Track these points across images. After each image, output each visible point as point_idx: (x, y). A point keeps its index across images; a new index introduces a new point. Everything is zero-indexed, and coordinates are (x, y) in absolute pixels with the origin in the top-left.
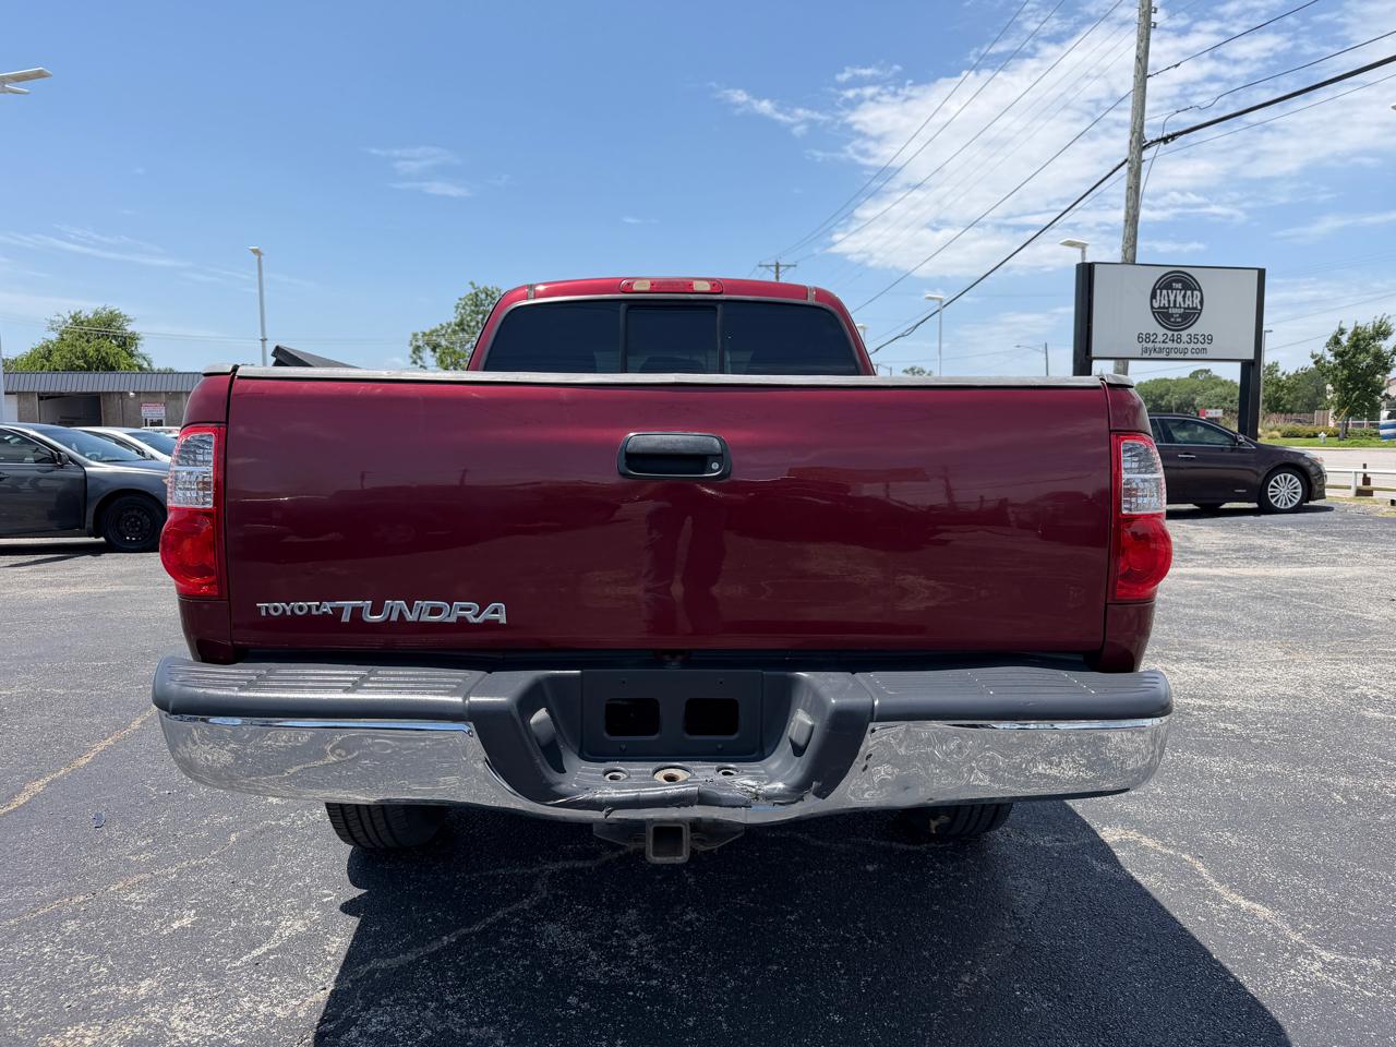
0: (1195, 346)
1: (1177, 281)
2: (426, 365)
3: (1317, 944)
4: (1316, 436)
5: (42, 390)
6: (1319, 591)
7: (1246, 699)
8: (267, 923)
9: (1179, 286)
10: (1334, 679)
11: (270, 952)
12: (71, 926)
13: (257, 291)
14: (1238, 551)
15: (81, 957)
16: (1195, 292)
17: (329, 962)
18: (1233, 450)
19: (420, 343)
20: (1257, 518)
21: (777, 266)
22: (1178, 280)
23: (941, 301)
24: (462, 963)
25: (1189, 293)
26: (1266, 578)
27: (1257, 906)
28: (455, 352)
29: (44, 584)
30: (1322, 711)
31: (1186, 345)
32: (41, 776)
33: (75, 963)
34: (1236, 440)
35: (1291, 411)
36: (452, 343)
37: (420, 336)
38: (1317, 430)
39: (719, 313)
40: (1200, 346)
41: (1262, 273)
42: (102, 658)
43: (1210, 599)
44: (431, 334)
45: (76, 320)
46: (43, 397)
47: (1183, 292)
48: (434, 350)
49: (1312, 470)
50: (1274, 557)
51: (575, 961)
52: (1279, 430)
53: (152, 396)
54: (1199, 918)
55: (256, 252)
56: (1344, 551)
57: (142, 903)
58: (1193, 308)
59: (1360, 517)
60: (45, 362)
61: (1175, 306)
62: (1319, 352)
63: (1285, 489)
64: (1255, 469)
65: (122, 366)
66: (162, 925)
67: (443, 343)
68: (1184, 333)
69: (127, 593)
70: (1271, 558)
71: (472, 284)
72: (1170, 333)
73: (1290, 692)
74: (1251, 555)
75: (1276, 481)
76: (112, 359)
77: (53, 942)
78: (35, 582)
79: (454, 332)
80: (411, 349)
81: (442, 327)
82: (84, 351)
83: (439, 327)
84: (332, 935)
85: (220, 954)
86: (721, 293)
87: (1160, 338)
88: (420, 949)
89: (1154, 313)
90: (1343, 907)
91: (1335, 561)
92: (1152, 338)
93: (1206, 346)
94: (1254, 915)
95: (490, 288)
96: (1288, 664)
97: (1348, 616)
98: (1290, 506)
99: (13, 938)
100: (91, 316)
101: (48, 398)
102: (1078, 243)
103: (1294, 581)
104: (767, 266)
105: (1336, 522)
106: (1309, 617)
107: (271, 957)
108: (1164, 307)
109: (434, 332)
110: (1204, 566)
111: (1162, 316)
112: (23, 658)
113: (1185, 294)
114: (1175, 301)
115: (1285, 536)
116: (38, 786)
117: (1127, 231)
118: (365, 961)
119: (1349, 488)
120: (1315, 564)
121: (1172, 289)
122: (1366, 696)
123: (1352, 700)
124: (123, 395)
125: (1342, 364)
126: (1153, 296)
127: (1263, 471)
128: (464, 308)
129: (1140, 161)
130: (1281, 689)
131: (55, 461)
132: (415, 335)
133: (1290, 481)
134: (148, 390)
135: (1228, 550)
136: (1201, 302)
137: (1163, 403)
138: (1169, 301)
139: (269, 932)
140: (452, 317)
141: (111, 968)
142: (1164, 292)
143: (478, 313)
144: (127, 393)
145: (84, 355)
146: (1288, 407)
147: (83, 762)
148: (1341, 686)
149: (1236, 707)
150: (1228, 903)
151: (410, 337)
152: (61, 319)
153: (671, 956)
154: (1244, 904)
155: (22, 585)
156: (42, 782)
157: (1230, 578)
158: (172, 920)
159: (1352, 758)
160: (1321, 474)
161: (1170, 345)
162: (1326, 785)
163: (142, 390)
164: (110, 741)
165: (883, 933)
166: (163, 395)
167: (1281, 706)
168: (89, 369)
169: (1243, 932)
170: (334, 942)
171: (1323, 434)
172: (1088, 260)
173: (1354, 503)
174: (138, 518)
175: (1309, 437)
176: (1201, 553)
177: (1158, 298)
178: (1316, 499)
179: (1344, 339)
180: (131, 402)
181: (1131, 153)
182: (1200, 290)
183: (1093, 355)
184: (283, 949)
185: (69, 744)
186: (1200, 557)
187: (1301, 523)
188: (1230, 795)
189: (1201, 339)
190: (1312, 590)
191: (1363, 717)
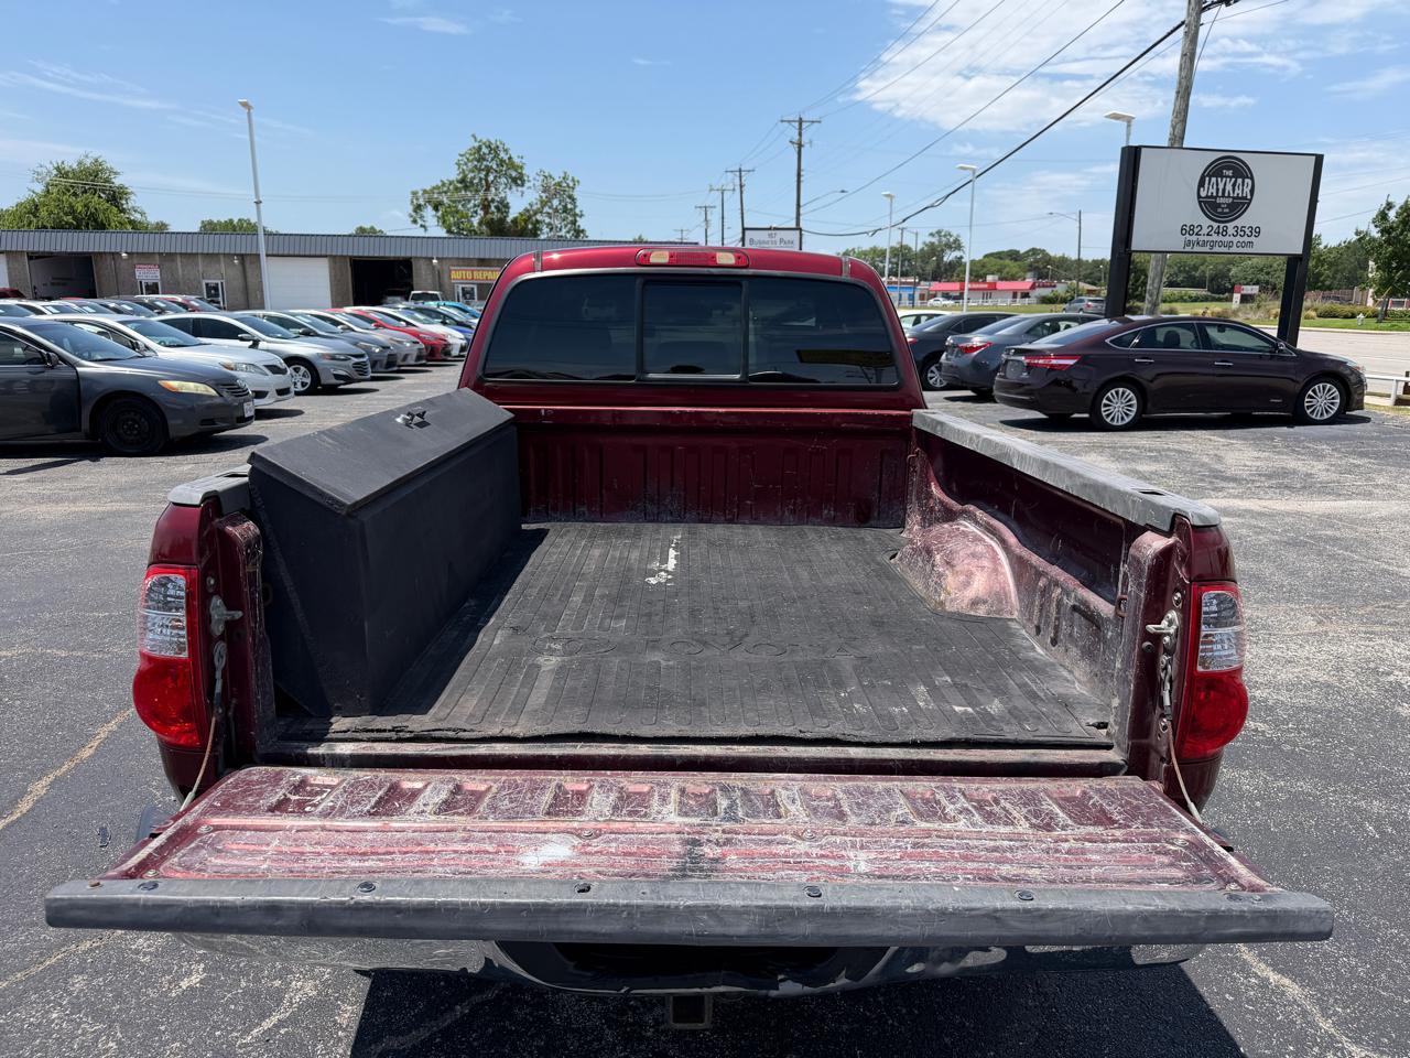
0: (1241, 239)
1: (1228, 168)
2: (427, 224)
3: (1347, 1036)
4: (1353, 316)
5: (30, 249)
6: (1354, 535)
7: (1277, 688)
8: (277, 983)
9: (1230, 173)
10: (1368, 661)
11: (281, 1024)
12: (78, 982)
13: (247, 137)
14: (1269, 477)
15: (90, 1026)
16: (1247, 180)
17: (340, 1040)
18: (1272, 357)
19: (421, 202)
20: (1291, 430)
21: (801, 121)
22: (1229, 166)
23: (974, 171)
24: (476, 1044)
25: (1240, 181)
26: (1299, 514)
27: (1287, 981)
28: (457, 212)
29: (43, 499)
30: (1355, 706)
31: (1232, 238)
32: (44, 772)
33: (82, 1034)
34: (1276, 347)
35: (1330, 288)
36: (454, 202)
37: (420, 193)
38: (1355, 311)
39: (744, 289)
40: (1246, 239)
41: (1319, 159)
42: (104, 606)
43: (1241, 543)
44: (432, 191)
45: (62, 173)
46: (32, 256)
47: (1233, 180)
48: (436, 208)
49: (1353, 379)
50: (1309, 486)
51: (591, 1042)
52: (1316, 310)
53: (145, 257)
54: (1227, 996)
55: (245, 105)
56: (1380, 481)
57: (150, 953)
58: (1243, 198)
59: (1398, 431)
60: (32, 218)
61: (1223, 196)
62: (1363, 228)
63: (1323, 399)
64: (1294, 378)
65: (113, 224)
66: (170, 983)
67: (445, 200)
68: (1230, 225)
69: (128, 513)
70: (1304, 487)
71: (474, 136)
72: (1215, 225)
73: (1324, 678)
74: (1282, 482)
75: (1314, 391)
76: (101, 216)
77: (60, 1005)
78: (33, 496)
79: (456, 189)
80: (410, 209)
81: (444, 184)
82: (71, 206)
83: (440, 184)
84: (343, 1002)
85: (231, 1025)
86: (746, 267)
87: (1205, 231)
88: (433, 1023)
89: (1200, 202)
90: (1374, 985)
91: (1371, 494)
92: (1196, 230)
93: (1252, 239)
94: (1283, 993)
95: (493, 142)
96: (1320, 637)
97: (1384, 571)
98: (1326, 416)
99: (21, 998)
100: (75, 166)
101: (37, 258)
102: (1124, 116)
103: (1327, 520)
104: (789, 121)
105: (1372, 438)
106: (1343, 572)
107: (282, 1032)
108: (1212, 197)
109: (434, 188)
110: (1235, 497)
111: (1209, 206)
112: (23, 605)
113: (1236, 181)
114: (1224, 190)
115: (1319, 456)
116: (40, 788)
117: (1178, 104)
118: (377, 1039)
119: (1389, 396)
120: (1350, 497)
121: (1222, 177)
122: (1400, 685)
123: (1386, 691)
124: (115, 255)
125: (1388, 242)
126: (1201, 184)
127: (1302, 378)
128: (466, 164)
129: (1198, 25)
130: (1314, 674)
131: (44, 362)
132: (414, 193)
133: (1329, 390)
134: (140, 251)
135: (1260, 475)
136: (1252, 191)
137: (1197, 275)
138: (1218, 190)
139: (278, 1000)
140: (453, 175)
141: (119, 1043)
142: (1214, 179)
143: (480, 170)
144: (119, 254)
145: (72, 212)
146: (1327, 283)
147: (87, 753)
148: (1375, 671)
149: (1266, 700)
150: (1257, 976)
151: (410, 196)
152: (45, 170)
153: (688, 1039)
154: (1273, 977)
155: (20, 500)
156: (46, 781)
157: (1261, 514)
158: (180, 978)
159: (1385, 773)
160: (1361, 383)
161: (1215, 237)
162: (1358, 810)
163: (134, 251)
164: (113, 726)
165: (904, 1011)
166: (157, 257)
167: (1314, 698)
168: (77, 228)
169: (1271, 1016)
170: (345, 1011)
171: (1361, 316)
172: (1134, 143)
173: (1392, 414)
174: (135, 421)
175: (1346, 317)
176: (1234, 479)
177: (1206, 186)
178: (1354, 410)
179: (1392, 214)
180: (123, 264)
181: (1189, 14)
182: (1252, 179)
183: (1133, 248)
184: (293, 1020)
185: (71, 728)
186: (1231, 485)
187: (1336, 438)
188: (1259, 825)
189: (1248, 232)
190: (1347, 533)
191: (1398, 714)
